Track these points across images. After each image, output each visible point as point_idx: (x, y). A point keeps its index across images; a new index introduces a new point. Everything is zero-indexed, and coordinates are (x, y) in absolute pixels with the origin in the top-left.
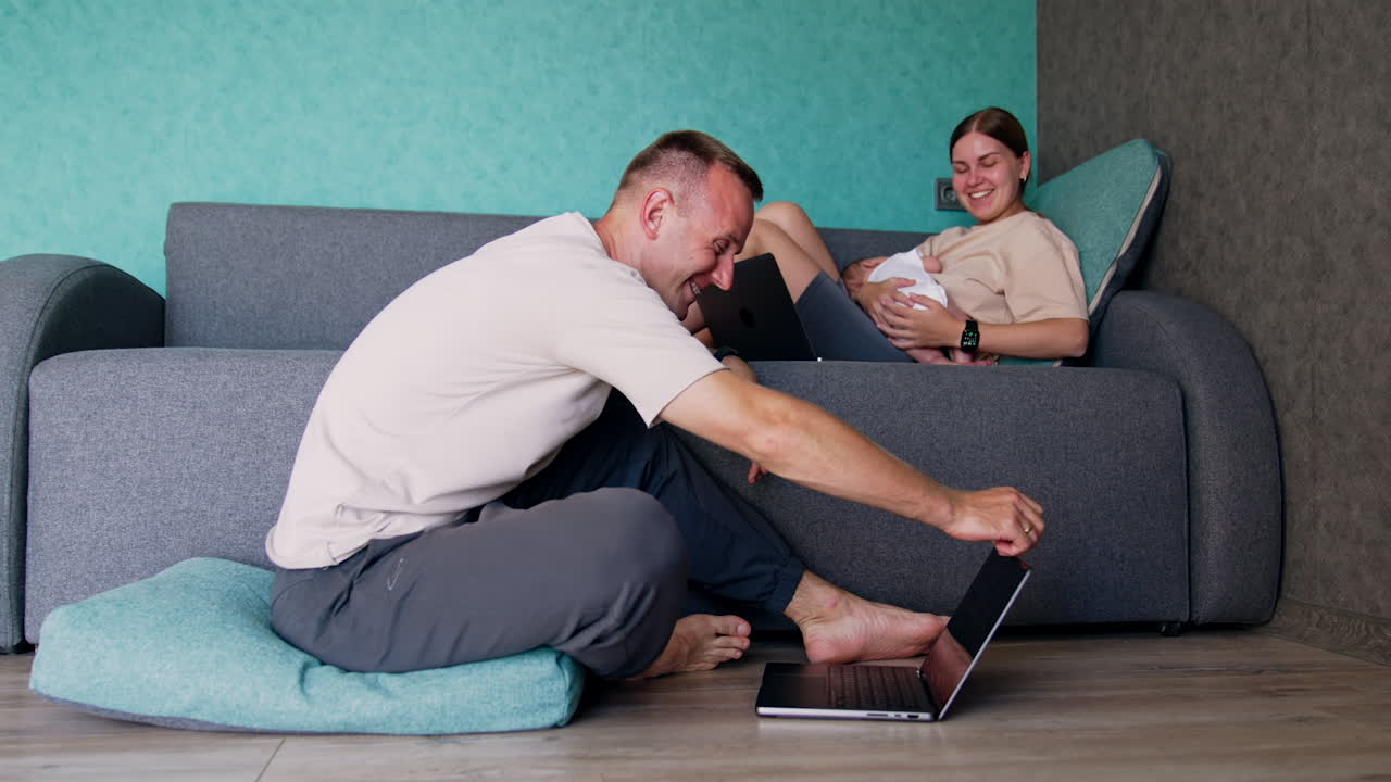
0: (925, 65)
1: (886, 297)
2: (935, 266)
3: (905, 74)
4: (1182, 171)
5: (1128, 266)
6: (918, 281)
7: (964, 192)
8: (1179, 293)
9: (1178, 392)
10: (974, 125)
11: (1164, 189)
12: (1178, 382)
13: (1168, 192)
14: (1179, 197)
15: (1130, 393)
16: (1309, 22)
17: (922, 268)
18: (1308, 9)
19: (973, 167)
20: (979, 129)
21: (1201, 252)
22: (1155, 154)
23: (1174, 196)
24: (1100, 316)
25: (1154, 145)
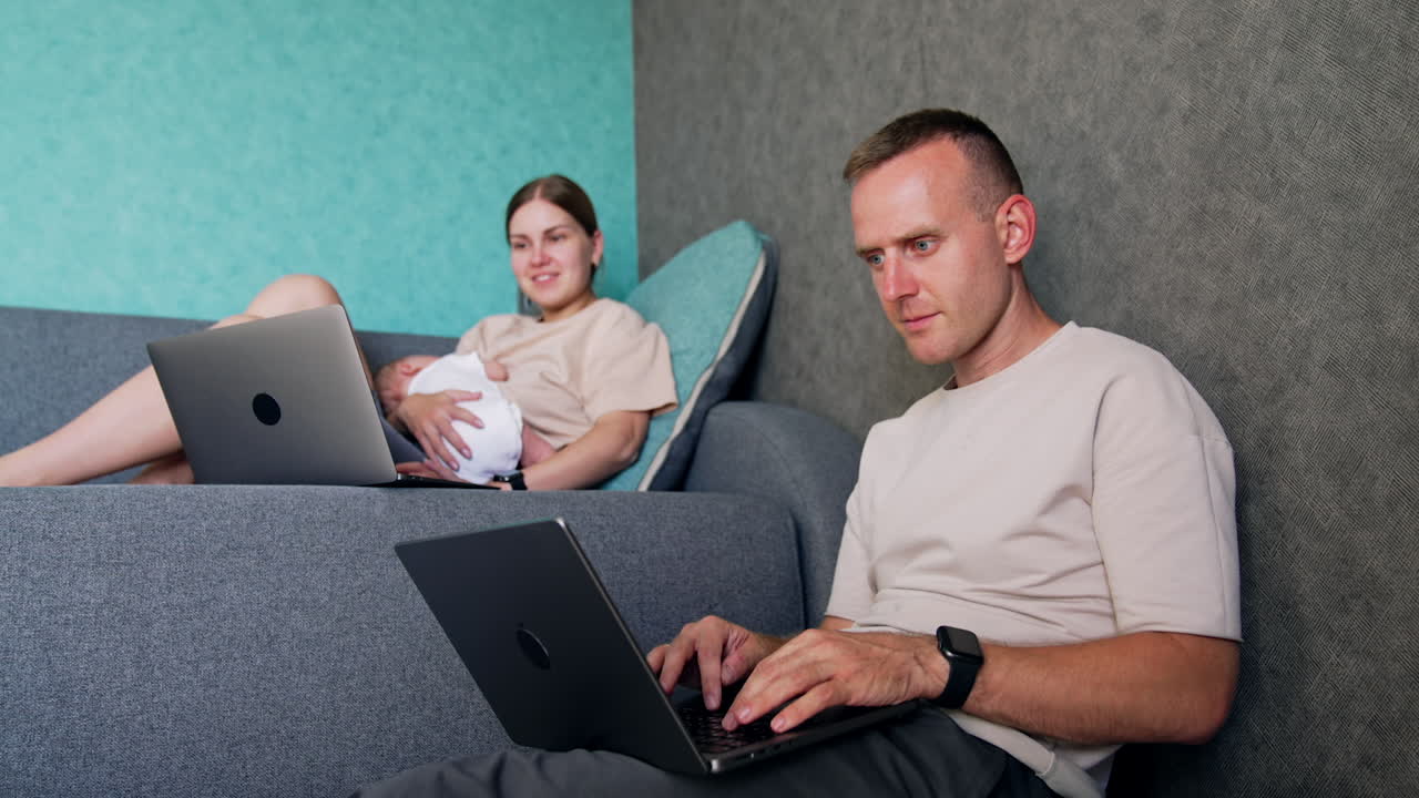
0: (505, 151)
1: (442, 414)
2: (500, 374)
3: (480, 158)
4: (790, 259)
5: (728, 371)
6: (484, 392)
7: (526, 274)
8: (793, 403)
9: (790, 522)
10: (538, 192)
11: (770, 280)
12: (790, 511)
13: (775, 285)
14: (788, 290)
15: (728, 525)
16: (923, 62)
17: (483, 373)
18: (922, 48)
19: (537, 243)
20: (545, 196)
21: (815, 353)
22: (757, 238)
23: (782, 289)
24: (694, 430)
25: (757, 229)
